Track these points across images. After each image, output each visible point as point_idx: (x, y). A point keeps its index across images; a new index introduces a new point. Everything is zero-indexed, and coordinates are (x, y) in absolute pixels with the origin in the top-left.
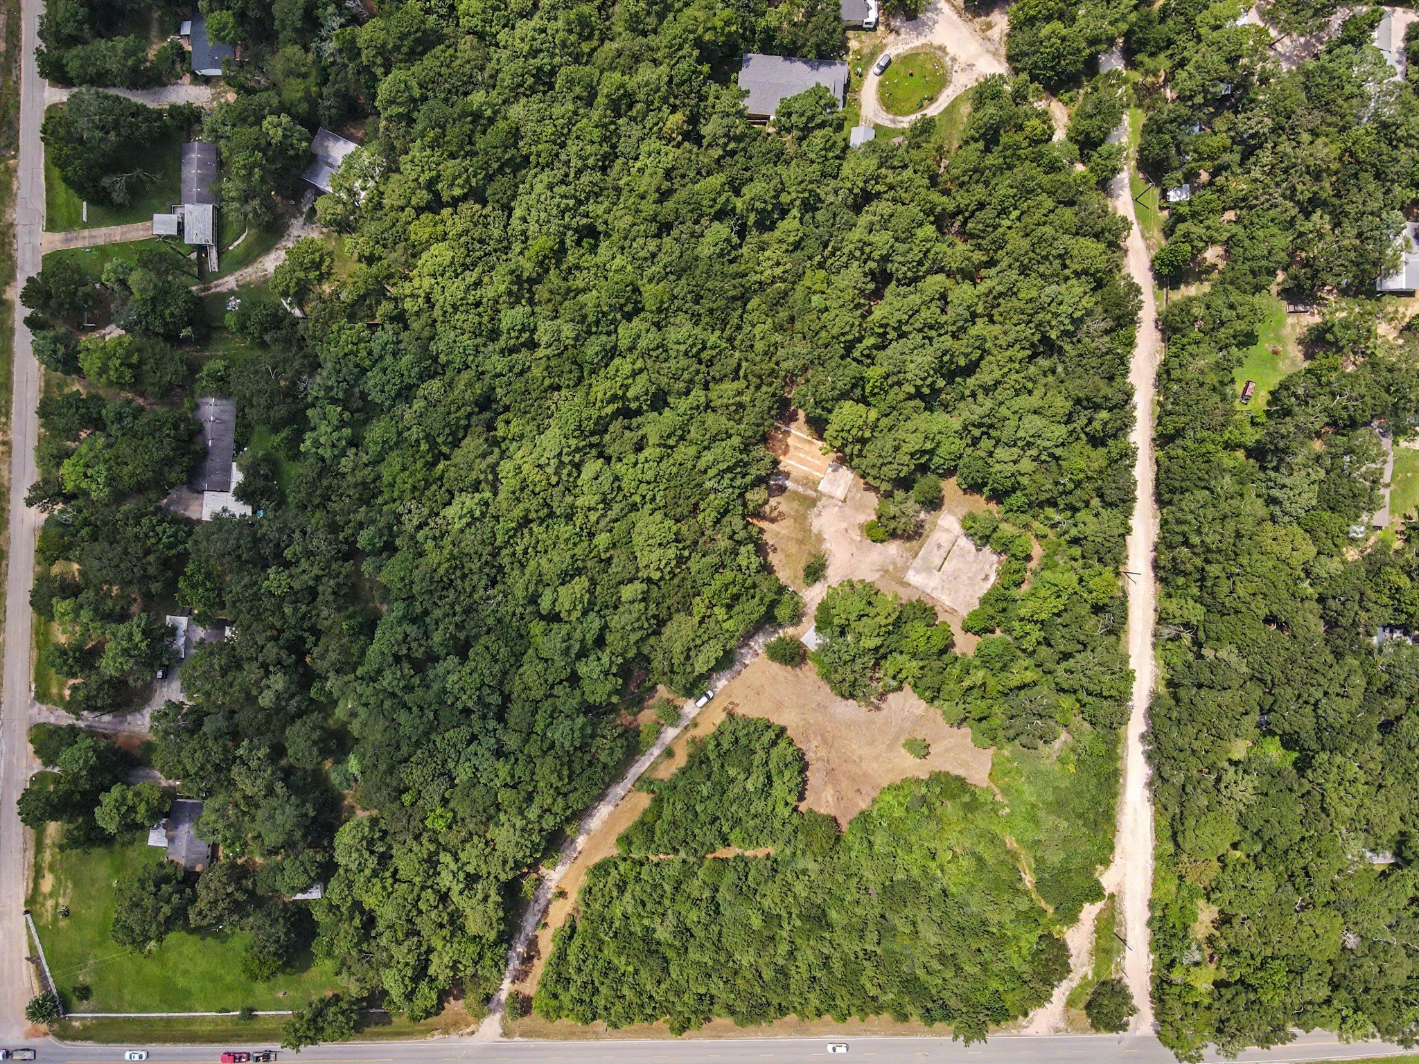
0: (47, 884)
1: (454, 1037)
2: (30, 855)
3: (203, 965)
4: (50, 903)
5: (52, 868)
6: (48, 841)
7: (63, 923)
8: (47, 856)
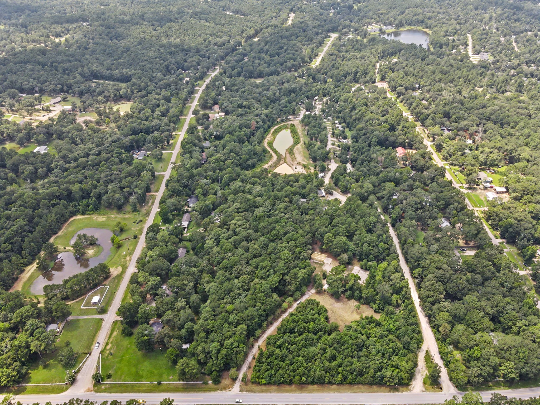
0: (108, 347)
1: (224, 392)
2: (106, 340)
3: (149, 368)
4: (108, 352)
5: (111, 343)
6: (113, 336)
7: (110, 357)
8: (111, 340)
